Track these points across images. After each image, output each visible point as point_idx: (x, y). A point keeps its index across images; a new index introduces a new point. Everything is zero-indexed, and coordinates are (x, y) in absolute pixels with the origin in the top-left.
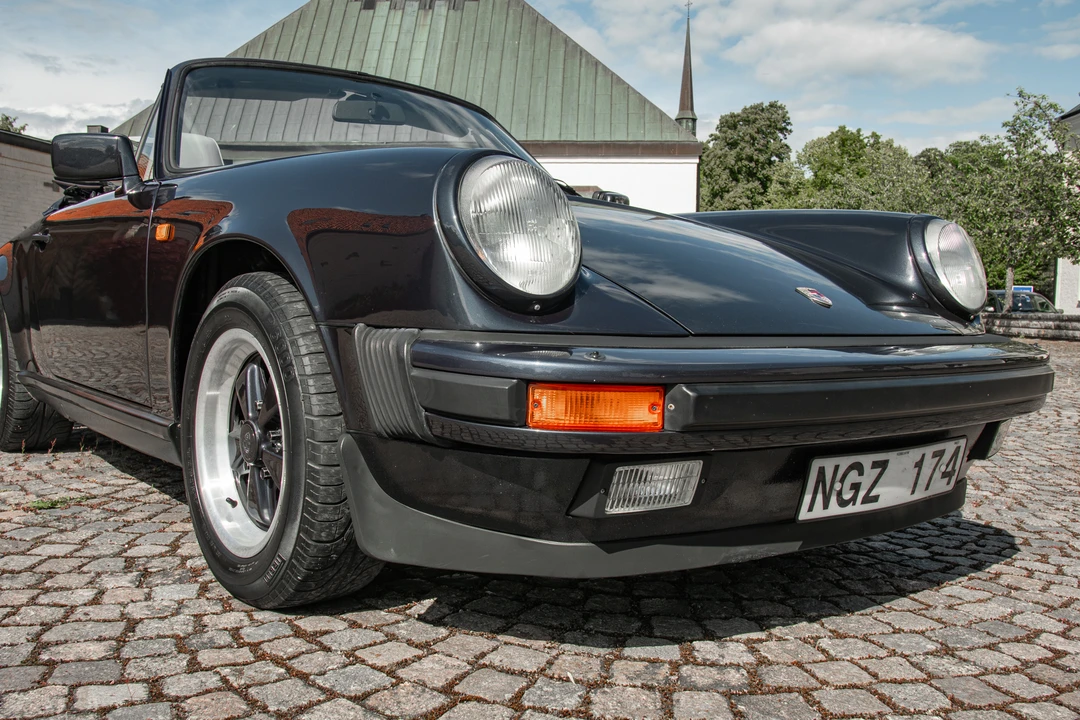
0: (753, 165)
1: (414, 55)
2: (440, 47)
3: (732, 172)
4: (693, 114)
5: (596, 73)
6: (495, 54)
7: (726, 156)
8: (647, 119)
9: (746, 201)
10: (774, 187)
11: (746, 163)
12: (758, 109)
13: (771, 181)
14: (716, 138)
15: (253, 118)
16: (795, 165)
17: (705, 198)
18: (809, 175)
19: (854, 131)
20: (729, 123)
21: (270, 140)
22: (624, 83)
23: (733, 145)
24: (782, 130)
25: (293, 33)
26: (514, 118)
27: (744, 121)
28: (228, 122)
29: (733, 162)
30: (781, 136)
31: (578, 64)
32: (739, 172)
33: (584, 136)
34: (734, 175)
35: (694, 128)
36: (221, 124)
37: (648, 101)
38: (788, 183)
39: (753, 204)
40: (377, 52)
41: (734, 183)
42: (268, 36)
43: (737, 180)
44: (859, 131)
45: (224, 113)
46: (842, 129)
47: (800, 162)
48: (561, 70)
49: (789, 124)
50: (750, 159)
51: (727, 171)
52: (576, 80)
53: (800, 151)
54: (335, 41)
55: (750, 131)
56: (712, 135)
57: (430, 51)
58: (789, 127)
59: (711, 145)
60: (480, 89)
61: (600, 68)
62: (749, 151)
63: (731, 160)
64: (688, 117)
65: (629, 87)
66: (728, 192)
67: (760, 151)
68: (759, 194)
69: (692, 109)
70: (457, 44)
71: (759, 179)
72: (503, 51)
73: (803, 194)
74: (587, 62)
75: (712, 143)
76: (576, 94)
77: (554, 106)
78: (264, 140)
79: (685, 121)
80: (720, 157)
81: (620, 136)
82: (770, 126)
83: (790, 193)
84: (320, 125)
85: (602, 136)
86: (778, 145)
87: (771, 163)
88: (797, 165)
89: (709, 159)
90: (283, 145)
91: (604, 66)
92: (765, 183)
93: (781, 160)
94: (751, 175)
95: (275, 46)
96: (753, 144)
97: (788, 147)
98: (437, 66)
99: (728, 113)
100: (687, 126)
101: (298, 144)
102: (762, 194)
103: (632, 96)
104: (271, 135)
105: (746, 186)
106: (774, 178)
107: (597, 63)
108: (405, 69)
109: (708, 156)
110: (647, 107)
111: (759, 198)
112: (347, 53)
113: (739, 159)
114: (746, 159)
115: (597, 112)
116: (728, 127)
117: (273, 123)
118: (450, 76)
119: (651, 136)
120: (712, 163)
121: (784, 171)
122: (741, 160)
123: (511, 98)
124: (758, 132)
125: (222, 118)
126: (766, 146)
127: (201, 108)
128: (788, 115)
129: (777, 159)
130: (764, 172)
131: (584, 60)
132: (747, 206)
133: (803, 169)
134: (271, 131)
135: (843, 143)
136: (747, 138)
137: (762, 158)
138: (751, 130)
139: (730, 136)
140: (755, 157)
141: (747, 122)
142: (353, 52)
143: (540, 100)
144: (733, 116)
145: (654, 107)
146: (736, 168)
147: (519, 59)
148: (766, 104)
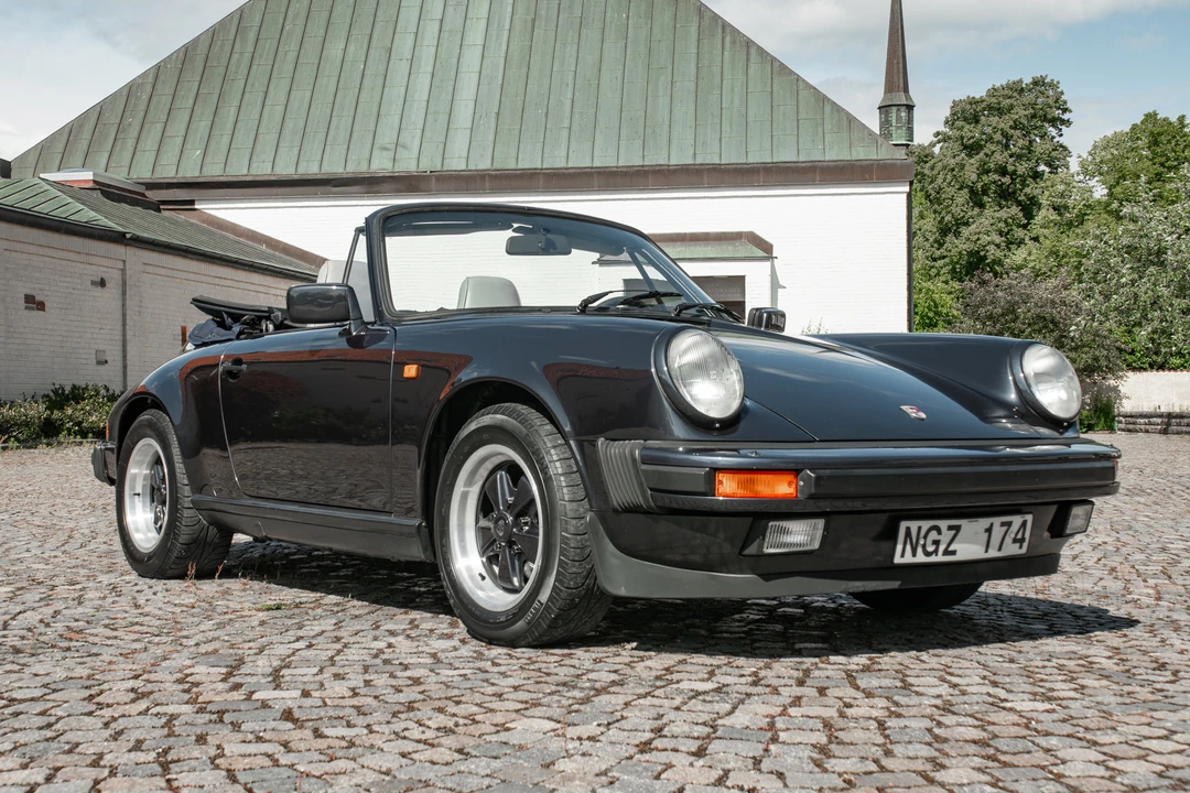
0: (1007, 180)
1: (469, 40)
2: (507, 26)
3: (972, 192)
4: (908, 97)
5: (748, 59)
6: (591, 35)
7: (962, 167)
8: (828, 126)
9: (998, 239)
10: (1044, 214)
11: (996, 177)
12: (1017, 89)
13: (1039, 206)
14: (946, 139)
15: (226, 139)
16: (1076, 178)
17: (928, 235)
18: (1100, 192)
19: (1174, 119)
20: (966, 113)
21: (253, 172)
22: (791, 72)
23: (972, 148)
24: (1054, 121)
25: (284, 10)
26: (624, 132)
27: (990, 108)
28: (188, 146)
29: (974, 177)
30: (1052, 131)
31: (719, 46)
32: (985, 192)
33: (731, 157)
34: (977, 199)
35: (910, 120)
36: (178, 150)
37: (829, 100)
38: (1066, 207)
39: (1009, 243)
40: (412, 36)
41: (977, 210)
42: (245, 15)
43: (982, 206)
44: (1182, 119)
45: (183, 133)
46: (1151, 117)
47: (1085, 171)
48: (694, 56)
49: (1065, 110)
50: (1003, 171)
51: (966, 190)
52: (717, 70)
53: (1085, 155)
54: (348, 20)
55: (1002, 125)
56: (937, 134)
57: (493, 32)
58: (1066, 116)
59: (936, 150)
60: (570, 88)
61: (753, 51)
62: (1000, 158)
63: (971, 174)
64: (898, 104)
65: (798, 78)
66: (967, 224)
67: (1019, 157)
68: (1019, 226)
69: (906, 90)
70: (534, 20)
71: (1019, 203)
72: (603, 29)
73: (1090, 226)
74: (733, 42)
75: (939, 146)
76: (717, 92)
77: (685, 111)
78: (245, 172)
79: (894, 109)
80: (953, 170)
81: (786, 155)
82: (1034, 116)
83: (1070, 224)
84: (328, 148)
85: (757, 156)
86: (1048, 146)
87: (1037, 176)
88: (1081, 177)
89: (935, 172)
90: (273, 178)
91: (759, 48)
92: (1029, 208)
93: (1054, 169)
94: (1005, 195)
95: (255, 29)
96: (1007, 147)
97: (1065, 148)
98: (503, 54)
99: (964, 97)
100: (899, 119)
101: (296, 177)
102: (1025, 227)
103: (803, 94)
104: (254, 165)
105: (997, 215)
106: (1044, 202)
107: (749, 43)
108: (455, 61)
109: (932, 168)
110: (828, 108)
111: (1019, 233)
112: (367, 38)
113: (984, 170)
114: (996, 171)
115: (750, 119)
116: (965, 120)
117: (258, 146)
118: (525, 70)
119: (835, 153)
120: (939, 181)
121: (1061, 188)
122: (988, 172)
123: (617, 102)
124: (1014, 127)
125: (179, 140)
126: (1029, 148)
127: (146, 126)
128: (1063, 97)
129: (1047, 170)
130: (1027, 190)
131: (728, 39)
132: (998, 246)
133: (1092, 183)
134: (254, 157)
135: (1155, 142)
136: (998, 137)
137: (1022, 168)
138: (1005, 123)
139: (970, 135)
140: (1010, 168)
141: (1000, 111)
142: (375, 36)
143: (663, 101)
144: (973, 102)
145: (837, 108)
146: (979, 185)
147: (629, 40)
148: (1027, 80)
